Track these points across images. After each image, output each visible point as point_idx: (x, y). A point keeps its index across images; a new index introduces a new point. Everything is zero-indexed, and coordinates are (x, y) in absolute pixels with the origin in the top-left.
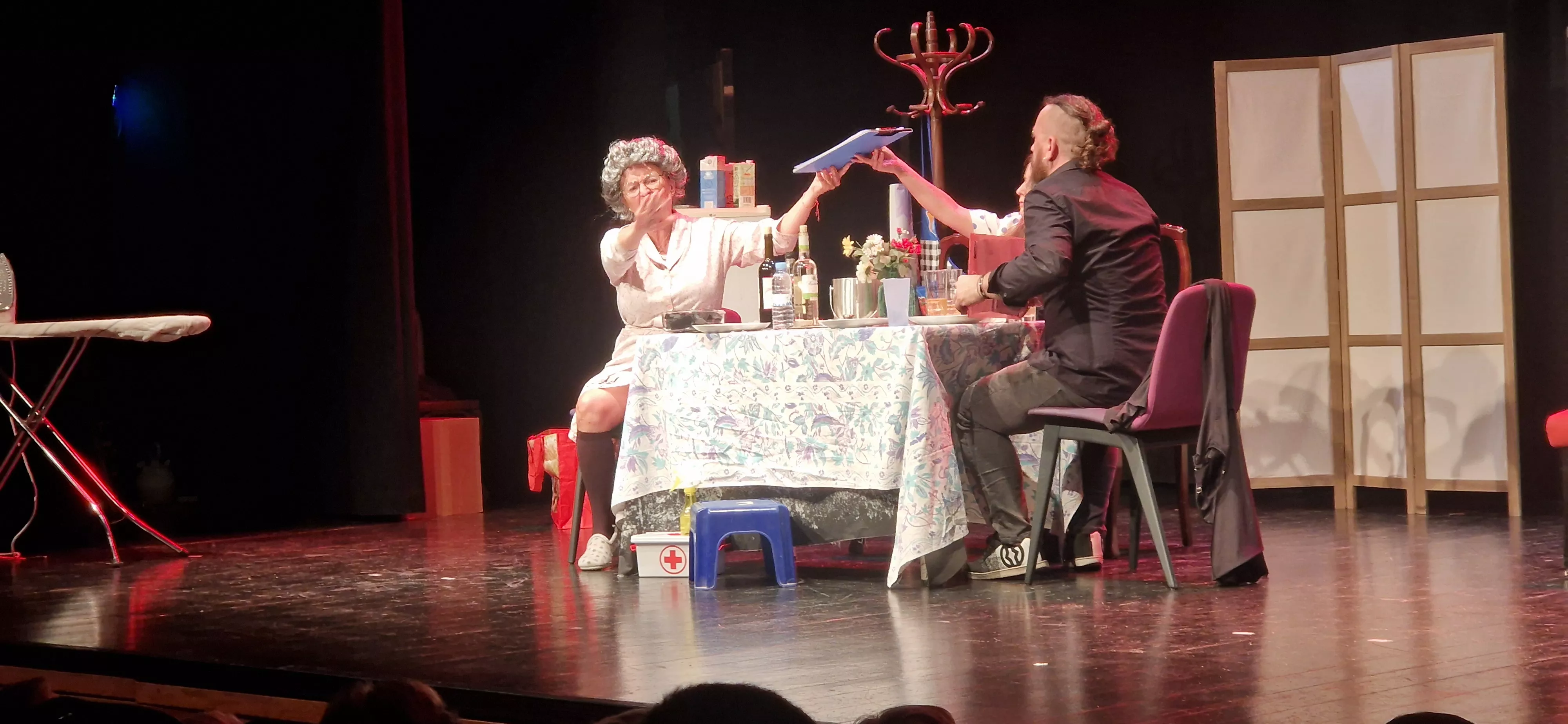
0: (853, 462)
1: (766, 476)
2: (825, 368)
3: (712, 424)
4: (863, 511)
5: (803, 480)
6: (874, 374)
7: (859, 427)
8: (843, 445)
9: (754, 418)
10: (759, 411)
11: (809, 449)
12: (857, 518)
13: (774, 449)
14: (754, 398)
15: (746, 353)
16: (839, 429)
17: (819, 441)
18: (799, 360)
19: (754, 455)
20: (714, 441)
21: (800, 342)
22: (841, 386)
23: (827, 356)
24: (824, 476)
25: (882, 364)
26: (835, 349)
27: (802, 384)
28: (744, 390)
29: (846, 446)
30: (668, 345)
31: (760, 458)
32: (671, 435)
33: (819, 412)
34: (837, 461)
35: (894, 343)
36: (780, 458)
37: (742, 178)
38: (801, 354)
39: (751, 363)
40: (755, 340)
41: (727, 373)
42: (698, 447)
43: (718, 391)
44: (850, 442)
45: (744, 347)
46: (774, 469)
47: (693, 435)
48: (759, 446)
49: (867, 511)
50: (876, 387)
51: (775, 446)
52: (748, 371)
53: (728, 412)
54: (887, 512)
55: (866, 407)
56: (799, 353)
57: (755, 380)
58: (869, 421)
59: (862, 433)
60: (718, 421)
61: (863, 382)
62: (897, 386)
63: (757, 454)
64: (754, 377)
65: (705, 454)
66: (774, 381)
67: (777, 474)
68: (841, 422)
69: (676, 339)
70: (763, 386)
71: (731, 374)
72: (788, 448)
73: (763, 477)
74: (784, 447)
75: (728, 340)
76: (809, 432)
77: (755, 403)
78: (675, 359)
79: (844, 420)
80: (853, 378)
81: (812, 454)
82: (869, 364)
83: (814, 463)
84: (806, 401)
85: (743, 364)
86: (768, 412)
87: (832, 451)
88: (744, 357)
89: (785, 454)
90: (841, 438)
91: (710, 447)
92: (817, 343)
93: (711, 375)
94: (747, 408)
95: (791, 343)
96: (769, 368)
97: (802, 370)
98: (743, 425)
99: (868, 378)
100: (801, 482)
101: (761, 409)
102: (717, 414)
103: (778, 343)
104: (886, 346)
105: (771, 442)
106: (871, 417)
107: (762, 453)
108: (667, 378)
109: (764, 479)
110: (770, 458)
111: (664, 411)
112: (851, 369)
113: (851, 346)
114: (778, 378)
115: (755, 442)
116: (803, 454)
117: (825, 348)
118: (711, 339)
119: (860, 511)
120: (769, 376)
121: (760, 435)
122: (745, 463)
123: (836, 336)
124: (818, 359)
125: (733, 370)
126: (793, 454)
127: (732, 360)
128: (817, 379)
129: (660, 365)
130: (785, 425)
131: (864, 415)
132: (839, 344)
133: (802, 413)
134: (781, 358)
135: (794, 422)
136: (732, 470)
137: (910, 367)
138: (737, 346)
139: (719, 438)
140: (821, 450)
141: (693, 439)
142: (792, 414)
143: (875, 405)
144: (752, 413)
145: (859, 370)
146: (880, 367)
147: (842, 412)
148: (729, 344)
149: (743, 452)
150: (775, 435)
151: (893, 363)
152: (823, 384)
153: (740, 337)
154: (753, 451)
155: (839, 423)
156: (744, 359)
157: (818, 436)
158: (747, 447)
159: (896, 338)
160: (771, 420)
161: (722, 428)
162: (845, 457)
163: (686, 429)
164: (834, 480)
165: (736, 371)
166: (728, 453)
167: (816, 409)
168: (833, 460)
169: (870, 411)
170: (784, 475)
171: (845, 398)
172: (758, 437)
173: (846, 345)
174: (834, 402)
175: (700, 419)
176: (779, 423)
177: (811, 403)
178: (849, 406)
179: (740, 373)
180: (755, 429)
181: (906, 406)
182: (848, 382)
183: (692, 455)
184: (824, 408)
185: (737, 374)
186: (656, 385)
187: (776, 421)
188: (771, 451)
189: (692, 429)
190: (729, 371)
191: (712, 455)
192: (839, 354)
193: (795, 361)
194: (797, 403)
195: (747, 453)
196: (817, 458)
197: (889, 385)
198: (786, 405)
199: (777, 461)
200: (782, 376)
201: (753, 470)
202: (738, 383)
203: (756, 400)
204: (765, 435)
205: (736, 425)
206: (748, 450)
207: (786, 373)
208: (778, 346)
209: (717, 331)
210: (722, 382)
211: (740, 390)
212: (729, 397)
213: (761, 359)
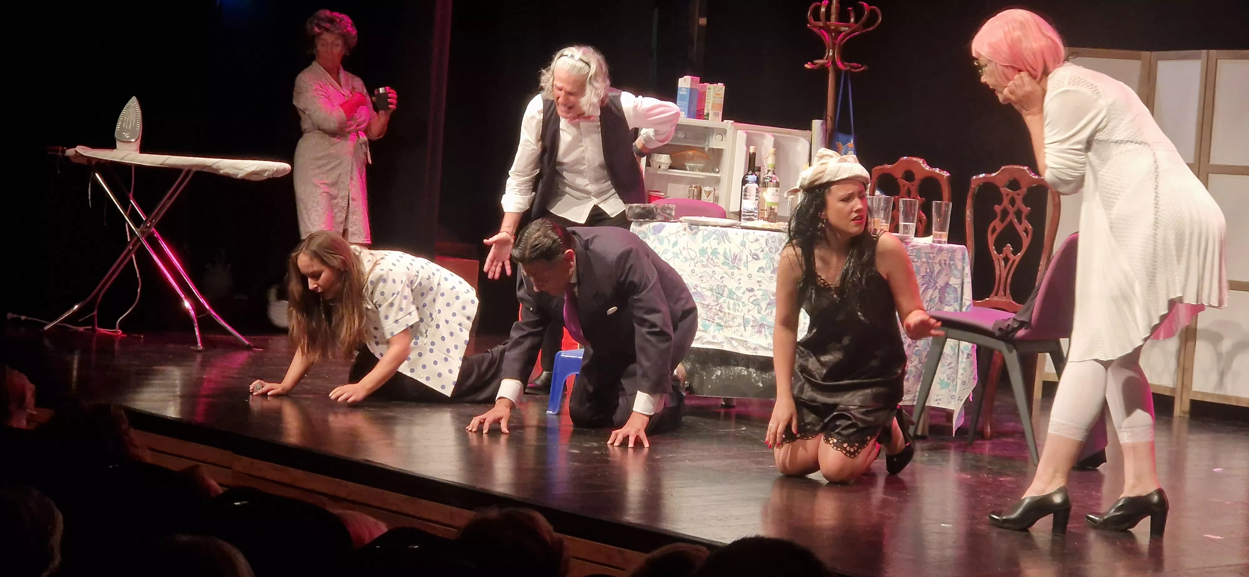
1: (724, 342)
9: (719, 295)
10: (724, 291)
11: (761, 326)
13: (734, 322)
14: (721, 281)
15: (719, 244)
18: (761, 255)
19: (715, 324)
21: (763, 241)
28: (714, 273)
30: (657, 230)
31: (721, 327)
36: (737, 330)
37: (714, 97)
38: (763, 251)
39: (722, 253)
40: (726, 234)
41: (701, 258)
43: (693, 271)
45: (718, 239)
46: (731, 338)
48: (720, 318)
51: (735, 320)
52: (718, 259)
53: (699, 289)
56: (761, 250)
57: (724, 267)
63: (718, 325)
64: (724, 264)
66: (739, 269)
67: (733, 342)
69: (664, 226)
70: (730, 272)
71: (705, 260)
72: (745, 322)
73: (721, 343)
74: (742, 321)
75: (706, 232)
76: (763, 312)
77: (722, 284)
78: (661, 241)
83: (764, 338)
84: (763, 287)
85: (715, 252)
86: (731, 292)
88: (716, 246)
89: (742, 327)
92: (776, 243)
93: (689, 257)
95: (756, 241)
96: (736, 258)
97: (762, 263)
100: (751, 351)
101: (726, 289)
103: (745, 239)
105: (731, 317)
109: (722, 344)
110: (729, 329)
114: (742, 267)
115: (718, 315)
116: (754, 329)
118: (692, 229)
120: (735, 264)
121: (724, 310)
122: (708, 331)
125: (707, 256)
126: (749, 328)
127: (707, 248)
130: (744, 305)
133: (757, 296)
134: (746, 252)
135: (750, 303)
138: (712, 238)
142: (751, 296)
148: (707, 234)
149: (707, 322)
150: (735, 311)
153: (715, 231)
156: (716, 249)
158: (711, 318)
160: (733, 299)
165: (709, 257)
172: (721, 312)
176: (740, 302)
179: (712, 259)
180: (719, 305)
185: (710, 260)
187: (737, 301)
188: (731, 323)
190: (704, 257)
193: (757, 256)
194: (755, 289)
195: (710, 322)
198: (747, 289)
199: (734, 332)
200: (746, 266)
201: (714, 337)
202: (710, 267)
203: (722, 282)
204: (727, 311)
205: (704, 300)
206: (712, 320)
207: (749, 264)
208: (745, 242)
209: (697, 224)
210: (696, 265)
211: (711, 273)
212: (700, 277)
213: (730, 250)
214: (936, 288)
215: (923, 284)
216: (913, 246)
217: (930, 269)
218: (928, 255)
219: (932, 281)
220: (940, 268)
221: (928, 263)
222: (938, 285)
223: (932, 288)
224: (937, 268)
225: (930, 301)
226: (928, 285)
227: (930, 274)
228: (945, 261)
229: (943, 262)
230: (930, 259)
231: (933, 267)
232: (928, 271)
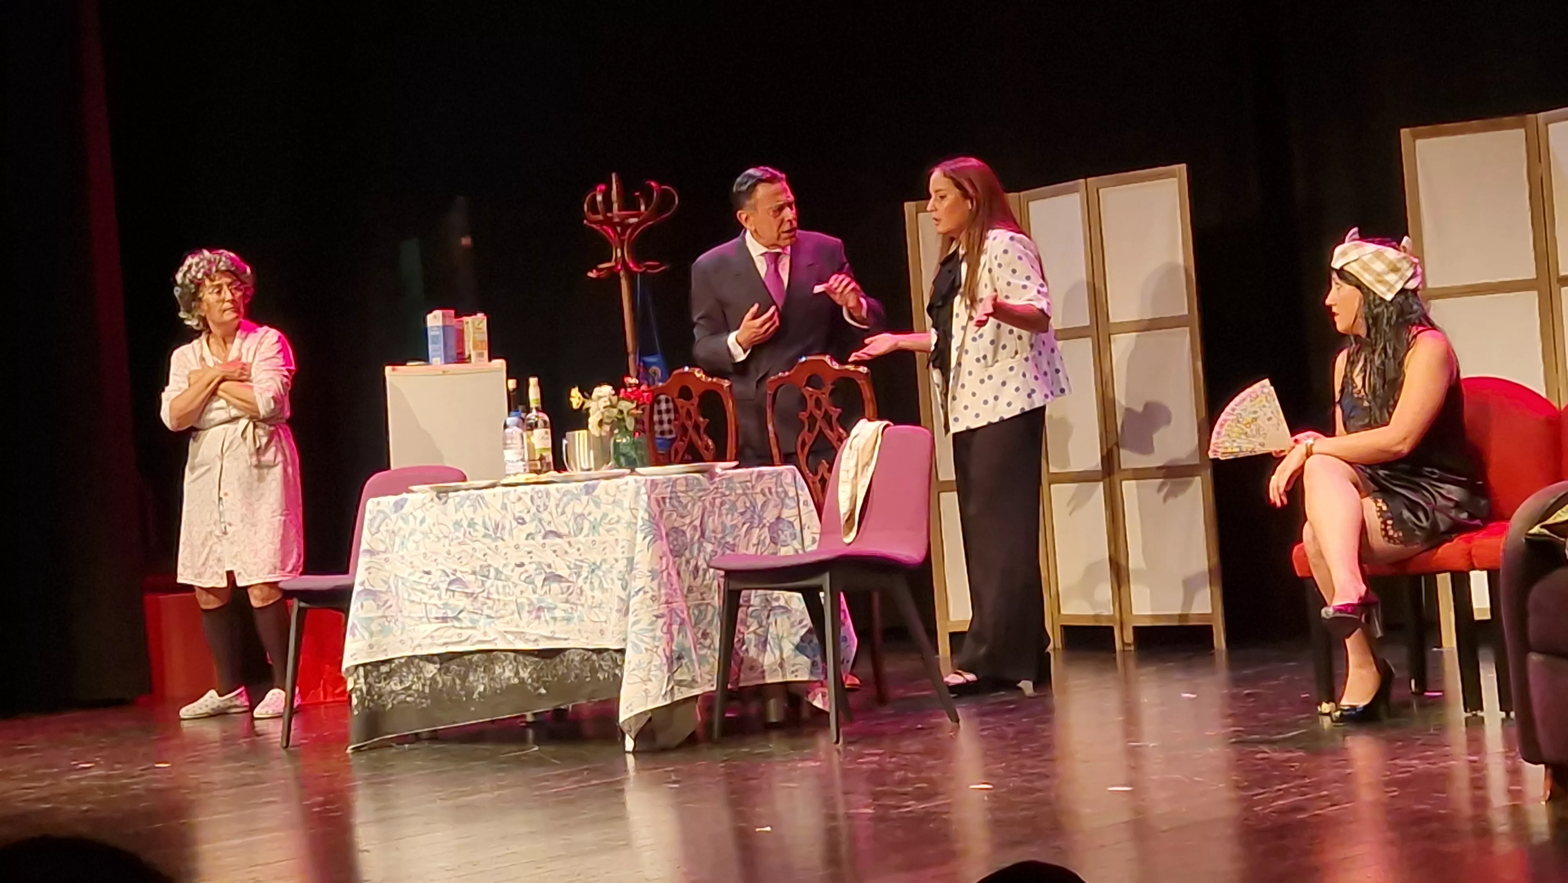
0: (583, 621)
1: (495, 639)
2: (552, 524)
3: (444, 586)
4: (594, 671)
5: (536, 640)
6: (601, 530)
7: (588, 584)
8: (573, 603)
9: (484, 579)
10: (489, 572)
11: (540, 609)
12: (588, 679)
13: (506, 611)
14: (484, 559)
15: (474, 512)
16: (569, 588)
17: (549, 600)
18: (527, 518)
19: (485, 617)
20: (446, 605)
21: (527, 500)
22: (569, 543)
23: (554, 511)
24: (556, 636)
25: (608, 519)
26: (562, 505)
27: (531, 542)
28: (474, 551)
29: (576, 604)
30: (399, 506)
31: (490, 620)
32: (404, 599)
33: (548, 570)
34: (568, 620)
35: (618, 497)
36: (511, 621)
37: (474, 333)
38: (529, 512)
39: (480, 523)
40: (484, 499)
41: (457, 534)
42: (431, 610)
43: (449, 553)
44: (579, 600)
45: (473, 506)
46: (506, 632)
47: (425, 599)
48: (489, 608)
49: (597, 672)
50: (604, 543)
51: (507, 607)
52: (477, 532)
53: (459, 575)
54: (617, 671)
55: (594, 564)
56: (526, 511)
57: (484, 540)
58: (599, 577)
59: (592, 590)
60: (450, 583)
61: (591, 538)
62: (623, 540)
63: (489, 617)
64: (484, 536)
65: (437, 618)
66: (503, 540)
67: (510, 637)
68: (571, 579)
69: (406, 500)
70: (493, 545)
71: (461, 535)
72: (519, 607)
73: (492, 640)
74: (514, 607)
75: (458, 499)
76: (539, 592)
77: (485, 564)
78: (406, 521)
79: (573, 578)
80: (580, 533)
81: (542, 614)
82: (596, 519)
83: (545, 624)
84: (535, 559)
85: (472, 524)
86: (497, 571)
87: (564, 610)
88: (472, 516)
89: (516, 616)
90: (570, 597)
91: (443, 611)
92: (545, 499)
93: (441, 536)
94: (478, 569)
95: (519, 501)
96: (497, 526)
97: (530, 527)
98: (474, 588)
99: (596, 534)
100: (531, 644)
101: (492, 570)
102: (448, 576)
103: (506, 501)
104: (611, 499)
105: (502, 603)
106: (601, 573)
107: (493, 615)
108: (398, 541)
109: (496, 642)
110: (502, 620)
111: (396, 576)
112: (577, 524)
113: (577, 501)
114: (506, 537)
115: (485, 604)
116: (534, 614)
117: (552, 504)
118: (440, 498)
119: (590, 671)
120: (498, 535)
121: (491, 596)
122: (477, 627)
123: (562, 491)
124: (545, 516)
125: (462, 530)
126: (525, 614)
128: (544, 537)
129: (390, 528)
130: (516, 585)
131: (593, 571)
132: (565, 499)
133: (532, 572)
134: (510, 516)
135: (525, 581)
136: (466, 633)
137: (634, 521)
138: (465, 506)
139: (452, 601)
140: (549, 609)
141: (426, 604)
142: (522, 573)
143: (604, 560)
144: (483, 573)
145: (586, 525)
146: (606, 521)
147: (569, 568)
148: (459, 503)
149: (475, 615)
150: (505, 596)
151: (619, 517)
152: (552, 541)
153: (468, 497)
154: (484, 613)
155: (568, 581)
156: (472, 519)
157: (548, 596)
158: (479, 609)
159: (620, 492)
160: (502, 581)
161: (453, 591)
162: (576, 615)
163: (419, 594)
164: (566, 639)
165: (465, 531)
166: (461, 616)
167: (545, 567)
168: (564, 619)
169: (599, 567)
170: (516, 637)
171: (573, 556)
172: (488, 598)
173: (572, 500)
174: (564, 560)
175: (431, 583)
176: (509, 583)
177: (540, 563)
178: (578, 563)
179: (470, 533)
180: (486, 592)
181: (631, 561)
182: (576, 539)
183: (425, 620)
184: (553, 566)
185: (466, 535)
186: (387, 549)
187: (506, 582)
188: (503, 612)
189: (423, 592)
190: (459, 531)
191: (444, 619)
192: (566, 509)
193: (523, 519)
194: (526, 563)
195: (478, 616)
196: (548, 618)
197: (617, 540)
198: (515, 564)
199: (508, 623)
200: (511, 534)
201: (485, 633)
202: (468, 544)
203: (486, 561)
204: (495, 596)
205: (467, 587)
206: (480, 612)
207: (515, 531)
208: (506, 504)
209: (446, 491)
210: (452, 543)
211: (471, 552)
212: (459, 559)
213: (490, 518)
214: (764, 525)
215: (744, 524)
216: (720, 476)
217: (751, 502)
218: (743, 485)
219: (756, 517)
220: (765, 499)
221: (745, 494)
222: (765, 521)
223: (757, 527)
224: (760, 499)
225: (758, 544)
226: (752, 523)
227: (752, 509)
228: (770, 489)
229: (767, 491)
230: (749, 489)
231: (755, 500)
232: (748, 505)
